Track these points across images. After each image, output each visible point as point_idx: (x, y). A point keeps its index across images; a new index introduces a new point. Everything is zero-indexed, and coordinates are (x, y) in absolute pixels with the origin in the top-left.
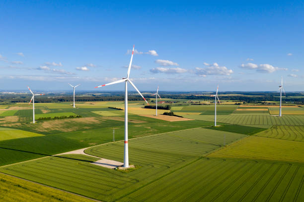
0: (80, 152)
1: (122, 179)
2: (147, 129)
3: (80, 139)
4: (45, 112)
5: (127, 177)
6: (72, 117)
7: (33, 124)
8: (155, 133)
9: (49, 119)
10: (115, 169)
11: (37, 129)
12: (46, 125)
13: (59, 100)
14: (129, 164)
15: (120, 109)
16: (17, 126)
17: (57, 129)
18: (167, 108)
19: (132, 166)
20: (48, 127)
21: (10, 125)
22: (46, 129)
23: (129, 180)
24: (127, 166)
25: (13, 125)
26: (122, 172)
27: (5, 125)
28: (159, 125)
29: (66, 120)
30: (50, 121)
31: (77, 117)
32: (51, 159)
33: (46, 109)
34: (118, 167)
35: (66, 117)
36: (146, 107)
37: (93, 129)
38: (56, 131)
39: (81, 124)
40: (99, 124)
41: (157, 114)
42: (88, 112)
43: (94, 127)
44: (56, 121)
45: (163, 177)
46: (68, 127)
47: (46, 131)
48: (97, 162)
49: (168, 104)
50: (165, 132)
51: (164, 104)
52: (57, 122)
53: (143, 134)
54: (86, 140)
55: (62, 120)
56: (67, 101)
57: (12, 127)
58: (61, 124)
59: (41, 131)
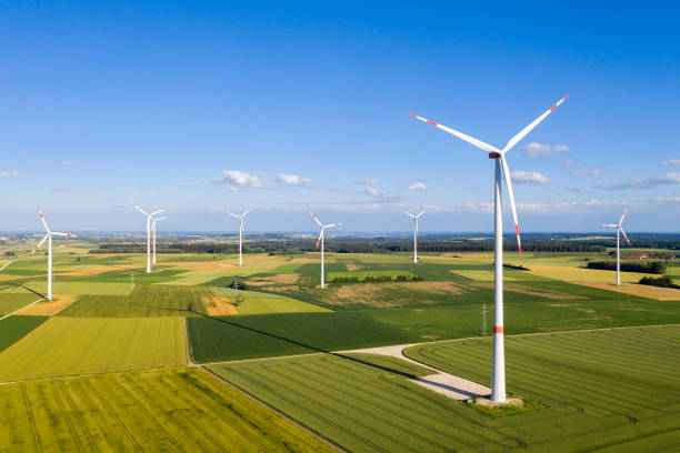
0: (394, 351)
1: (478, 430)
2: (581, 315)
3: (404, 324)
4: (352, 268)
5: (493, 429)
6: (402, 279)
7: (320, 290)
8: (604, 324)
9: (355, 281)
10: (465, 401)
11: (324, 300)
12: (345, 292)
13: (389, 248)
14: (509, 394)
15: (520, 268)
16: (290, 290)
17: (364, 302)
18: (654, 269)
19: (517, 402)
20: (347, 296)
21: (278, 290)
22: (341, 300)
23: (495, 436)
24: (501, 397)
25: (284, 289)
26: (483, 412)
27: (270, 289)
28: (622, 306)
29: (388, 285)
30: (356, 286)
31: (415, 279)
32: (323, 359)
33: (357, 262)
34: (475, 397)
35: (389, 279)
36: (592, 266)
37: (441, 305)
38: (361, 304)
39: (418, 295)
40: (461, 296)
41: (620, 281)
42: (443, 272)
43: (444, 301)
44: (368, 285)
45: (606, 446)
46: (387, 299)
47: (340, 303)
48: (426, 378)
49: (657, 260)
50: (635, 323)
51: (643, 260)
52: (368, 287)
53: (569, 324)
54: (415, 327)
55: (381, 284)
56: (405, 250)
57: (281, 294)
58: (377, 292)
59: (330, 303)
